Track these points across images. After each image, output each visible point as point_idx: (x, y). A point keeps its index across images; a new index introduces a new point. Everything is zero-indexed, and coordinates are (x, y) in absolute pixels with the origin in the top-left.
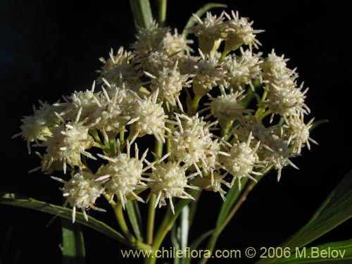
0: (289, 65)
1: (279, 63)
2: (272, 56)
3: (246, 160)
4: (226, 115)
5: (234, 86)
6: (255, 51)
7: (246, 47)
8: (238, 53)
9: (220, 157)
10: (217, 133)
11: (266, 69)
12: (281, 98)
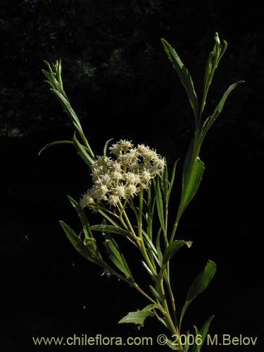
0: (146, 146)
1: (142, 147)
2: (139, 146)
3: (147, 175)
4: (136, 169)
5: (133, 160)
6: (133, 148)
7: (130, 148)
8: (129, 152)
9: (140, 178)
10: (136, 173)
11: (140, 151)
12: (147, 155)
